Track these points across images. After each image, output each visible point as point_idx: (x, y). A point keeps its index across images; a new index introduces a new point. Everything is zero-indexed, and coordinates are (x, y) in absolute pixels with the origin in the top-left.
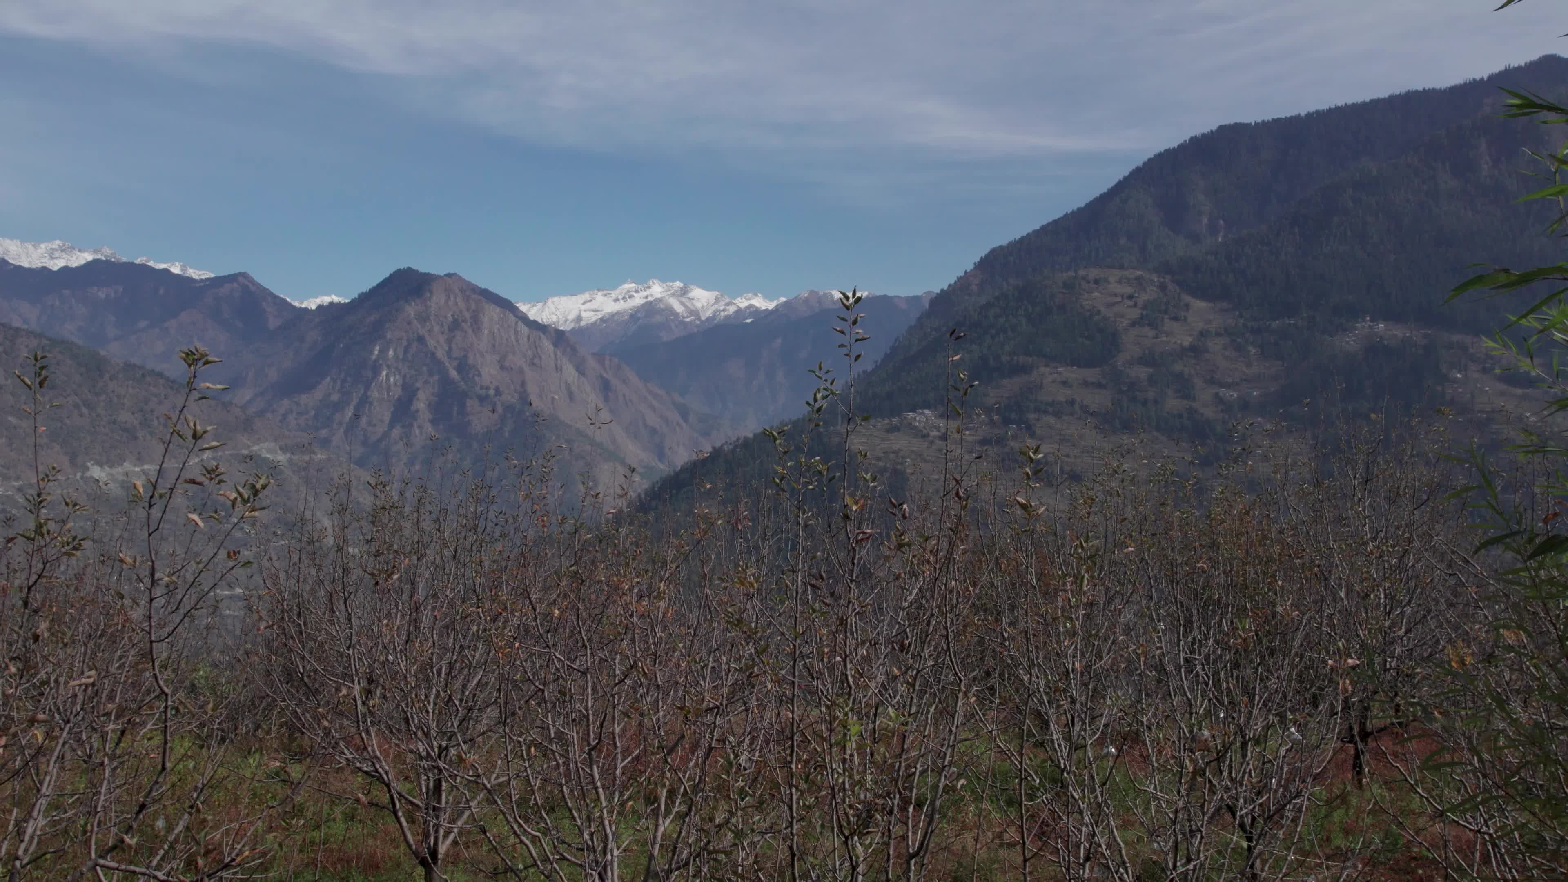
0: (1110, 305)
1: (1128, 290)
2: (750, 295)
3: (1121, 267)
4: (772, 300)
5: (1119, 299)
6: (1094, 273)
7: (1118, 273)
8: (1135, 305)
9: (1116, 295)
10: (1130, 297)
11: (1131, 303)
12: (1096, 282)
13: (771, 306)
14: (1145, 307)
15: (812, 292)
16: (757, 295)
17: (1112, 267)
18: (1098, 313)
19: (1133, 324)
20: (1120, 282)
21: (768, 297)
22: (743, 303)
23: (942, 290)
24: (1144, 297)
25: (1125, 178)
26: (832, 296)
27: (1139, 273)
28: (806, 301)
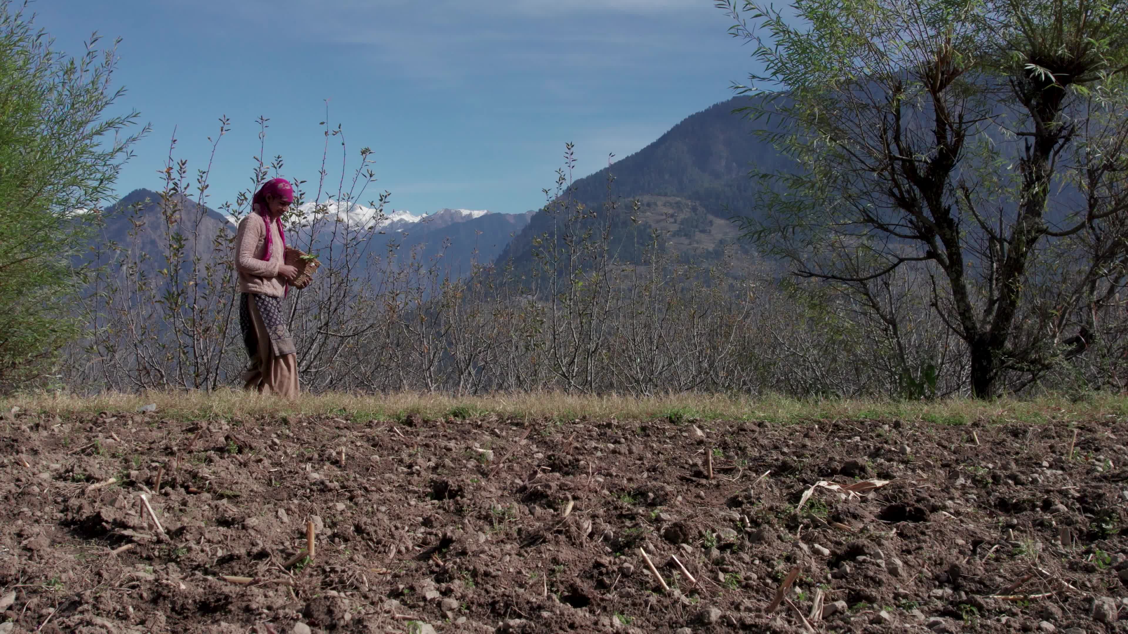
0: (658, 222)
1: (671, 211)
2: (401, 212)
3: (666, 195)
4: (417, 216)
5: (664, 217)
6: (646, 198)
7: (663, 199)
8: (675, 222)
9: (662, 215)
10: (672, 216)
11: (672, 220)
12: (649, 205)
13: (417, 220)
14: (682, 223)
15: (446, 210)
16: (405, 212)
17: (659, 195)
18: (650, 226)
19: (674, 235)
20: (664, 205)
21: (414, 214)
22: (396, 218)
23: (540, 210)
24: (681, 216)
25: (668, 132)
26: (461, 213)
27: (678, 199)
28: (442, 216)
